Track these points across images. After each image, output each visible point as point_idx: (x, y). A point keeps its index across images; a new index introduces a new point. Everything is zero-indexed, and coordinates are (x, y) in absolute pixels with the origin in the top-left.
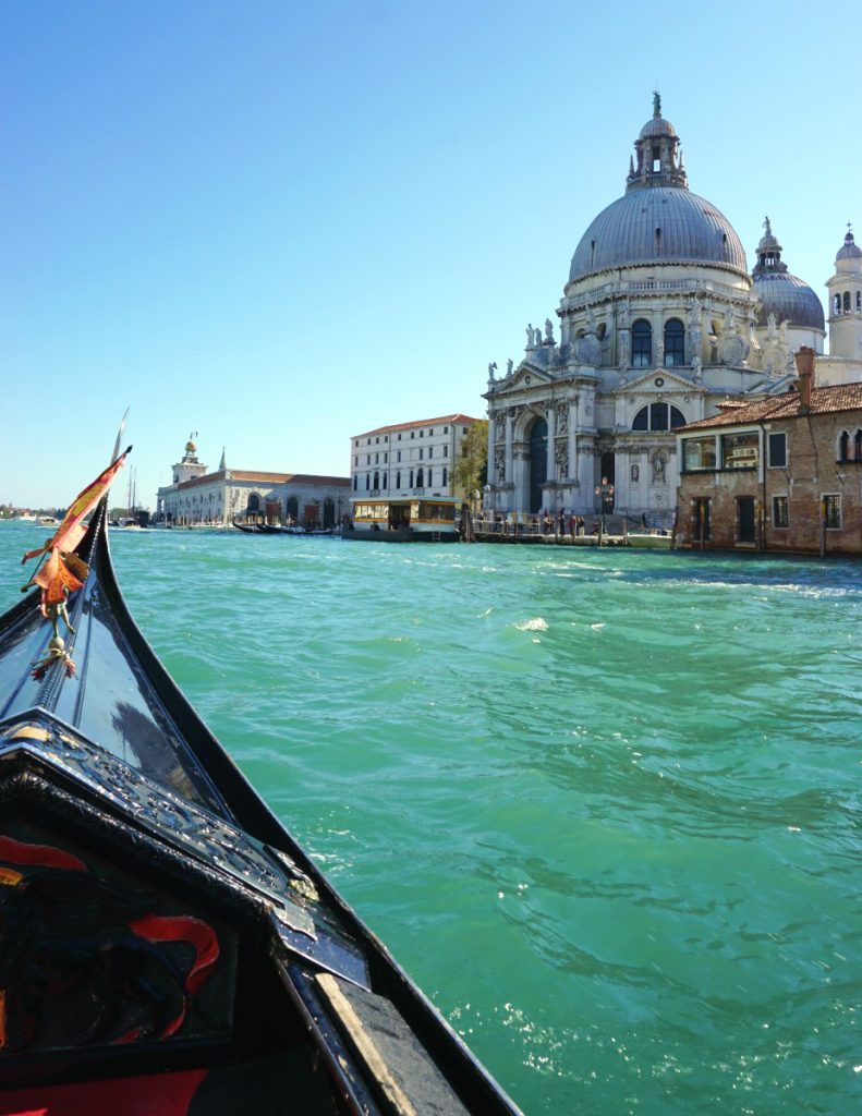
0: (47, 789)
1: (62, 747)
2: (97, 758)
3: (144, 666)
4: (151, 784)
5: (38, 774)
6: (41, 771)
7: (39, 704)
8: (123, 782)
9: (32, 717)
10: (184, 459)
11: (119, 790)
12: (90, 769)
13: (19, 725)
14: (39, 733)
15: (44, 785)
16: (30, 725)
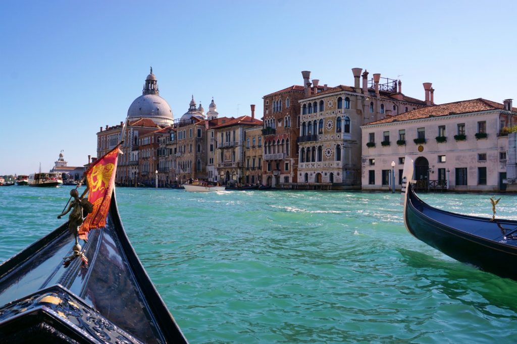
0: (54, 333)
1: (68, 308)
2: (89, 315)
3: (130, 261)
4: (120, 331)
5: (50, 324)
6: (52, 322)
7: (60, 283)
8: (102, 329)
9: (54, 290)
10: (59, 160)
11: (98, 334)
12: (82, 321)
13: (45, 295)
14: (55, 300)
15: (53, 330)
16: (51, 295)
